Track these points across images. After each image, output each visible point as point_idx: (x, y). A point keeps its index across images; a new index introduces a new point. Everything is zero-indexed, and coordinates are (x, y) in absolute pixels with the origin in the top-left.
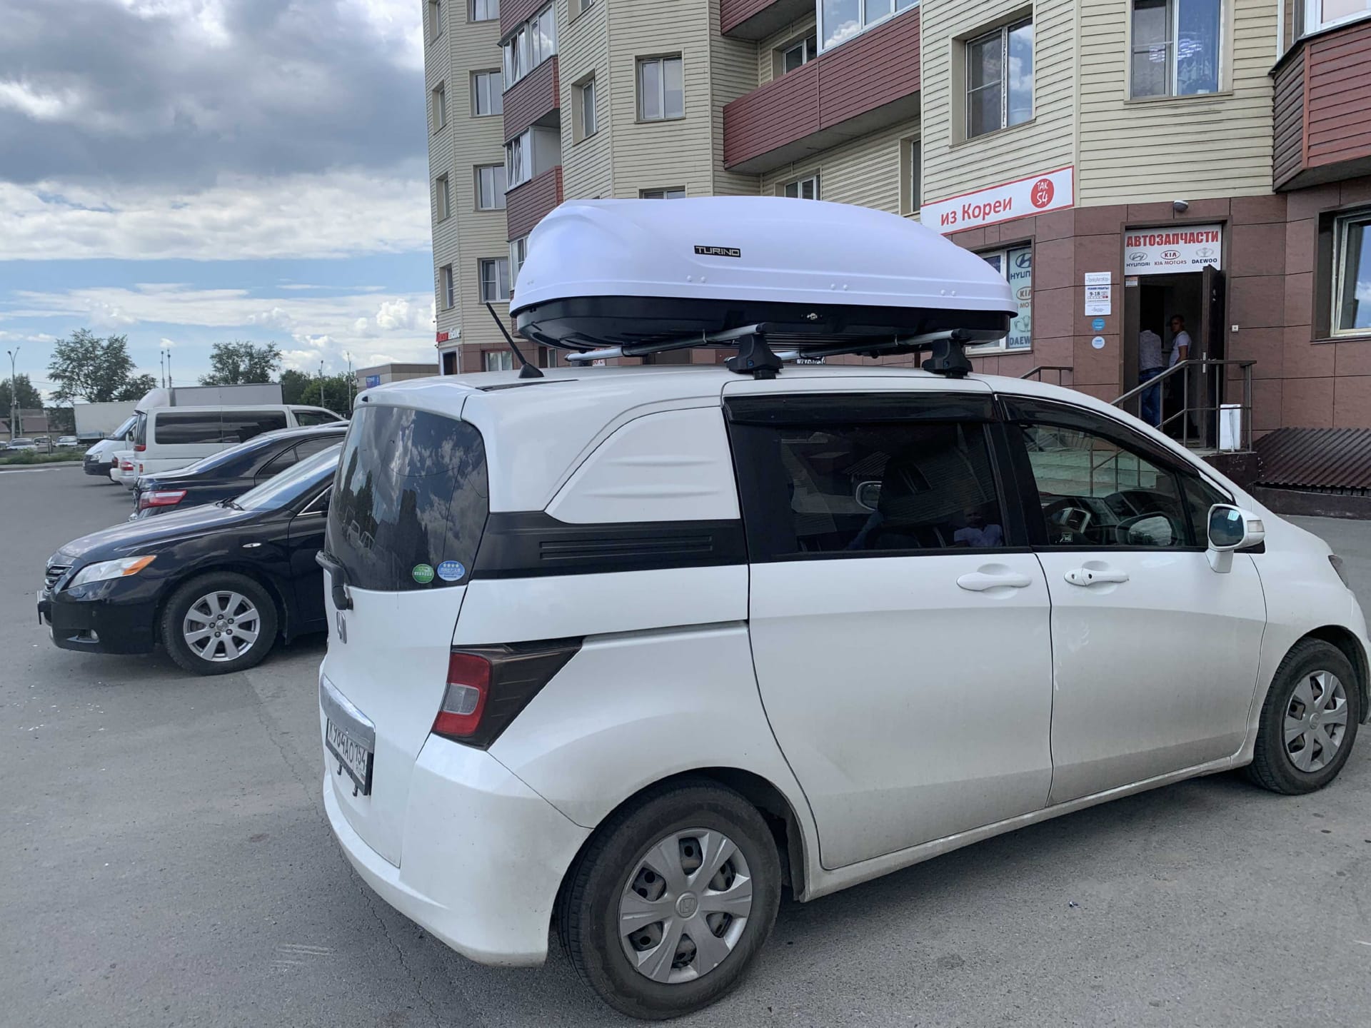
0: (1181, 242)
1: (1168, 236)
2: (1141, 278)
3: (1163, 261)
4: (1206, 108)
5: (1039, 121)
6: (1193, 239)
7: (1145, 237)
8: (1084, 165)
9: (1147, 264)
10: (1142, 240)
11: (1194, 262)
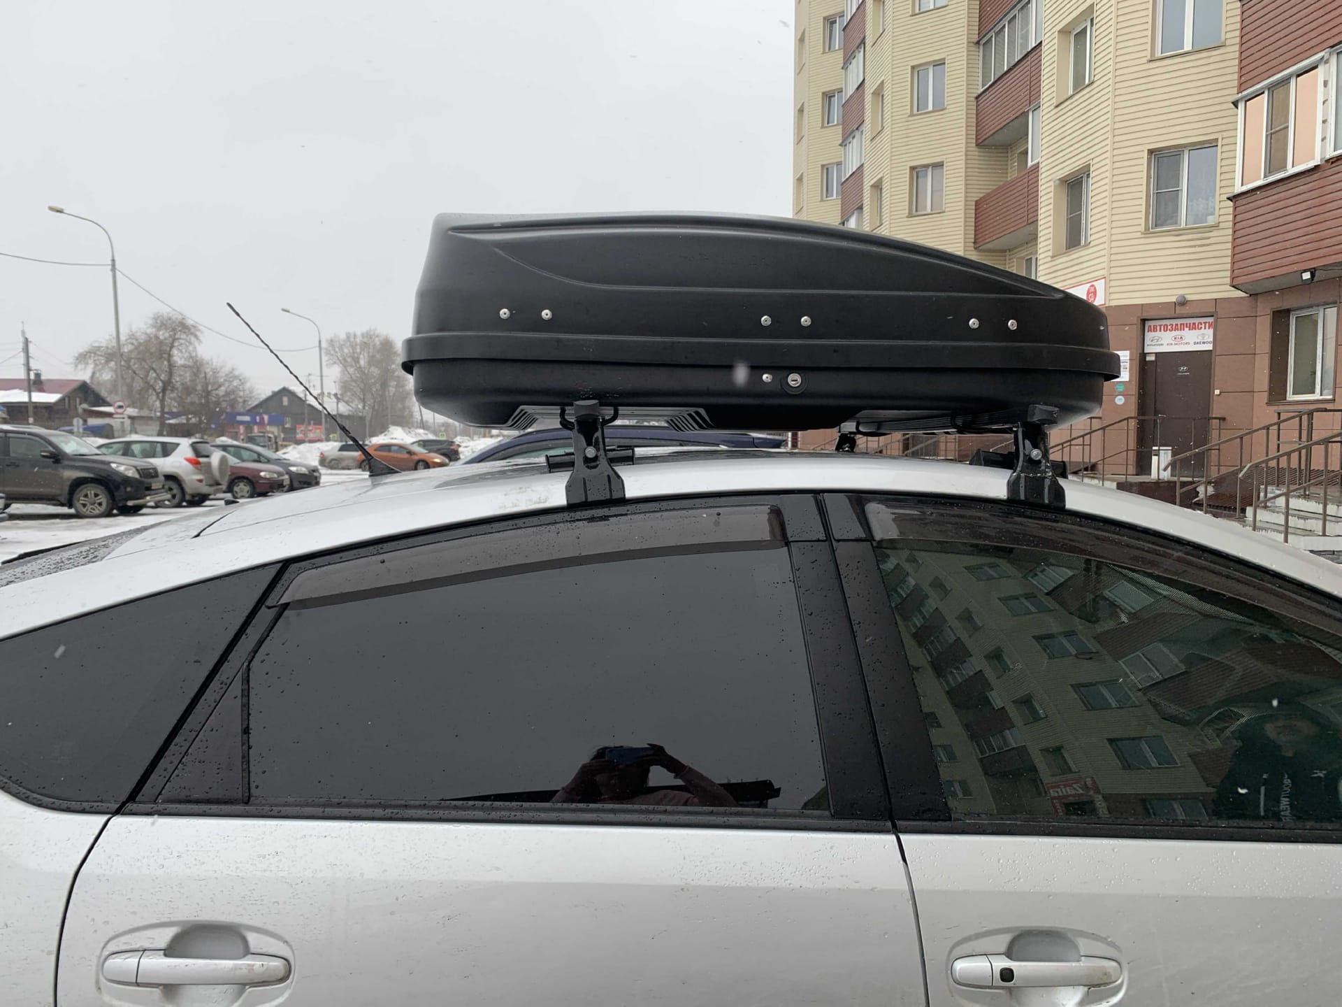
0: (1187, 329)
1: (1177, 325)
2: (1156, 353)
3: (1173, 343)
4: (1199, 236)
5: (1091, 245)
6: (1193, 327)
7: (1160, 326)
8: (1112, 277)
9: (1162, 345)
10: (1158, 328)
11: (1195, 343)
